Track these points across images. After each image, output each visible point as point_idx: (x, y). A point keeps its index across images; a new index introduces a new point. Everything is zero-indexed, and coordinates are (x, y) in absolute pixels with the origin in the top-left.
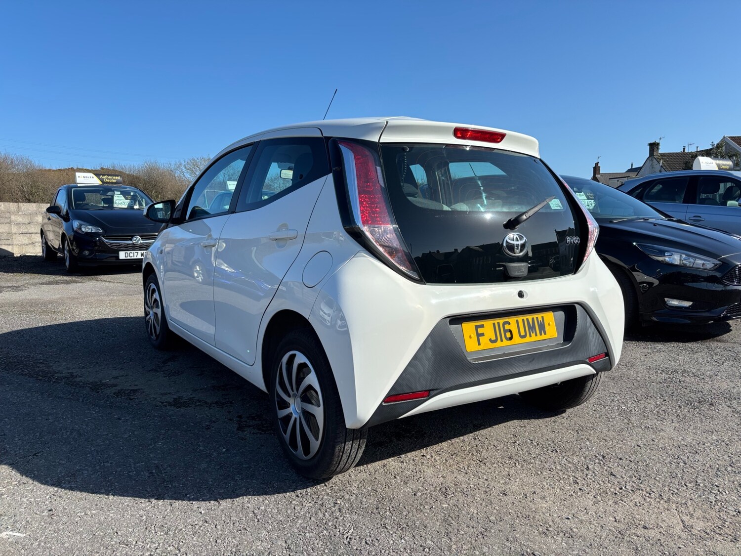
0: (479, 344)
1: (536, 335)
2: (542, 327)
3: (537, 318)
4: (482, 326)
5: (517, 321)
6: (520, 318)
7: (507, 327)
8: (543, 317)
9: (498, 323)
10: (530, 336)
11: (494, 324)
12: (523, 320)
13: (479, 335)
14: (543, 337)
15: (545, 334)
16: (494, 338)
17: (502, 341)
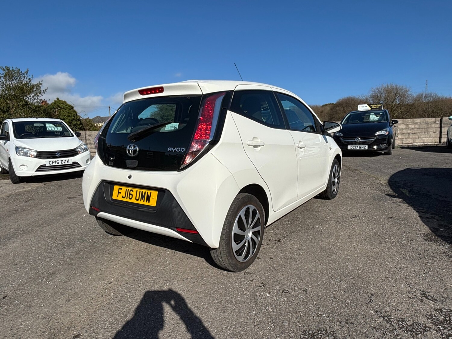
0: (118, 197)
1: (144, 201)
2: (148, 198)
3: (148, 193)
4: (121, 189)
5: (137, 191)
6: (139, 190)
7: (131, 192)
8: (151, 193)
9: (128, 190)
10: (141, 201)
11: (126, 189)
12: (140, 191)
13: (119, 193)
14: (147, 204)
15: (149, 202)
16: (124, 196)
17: (127, 198)
